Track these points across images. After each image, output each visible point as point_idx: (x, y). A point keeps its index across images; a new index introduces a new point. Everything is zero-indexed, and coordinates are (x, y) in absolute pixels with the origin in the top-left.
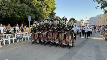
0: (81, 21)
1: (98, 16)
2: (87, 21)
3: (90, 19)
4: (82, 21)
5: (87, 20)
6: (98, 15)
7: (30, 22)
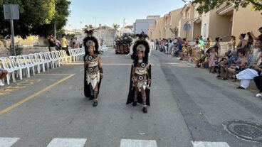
0: (113, 28)
1: (151, 18)
2: (126, 28)
3: (135, 24)
4: (115, 27)
5: (125, 26)
6: (150, 16)
7: (14, 21)
